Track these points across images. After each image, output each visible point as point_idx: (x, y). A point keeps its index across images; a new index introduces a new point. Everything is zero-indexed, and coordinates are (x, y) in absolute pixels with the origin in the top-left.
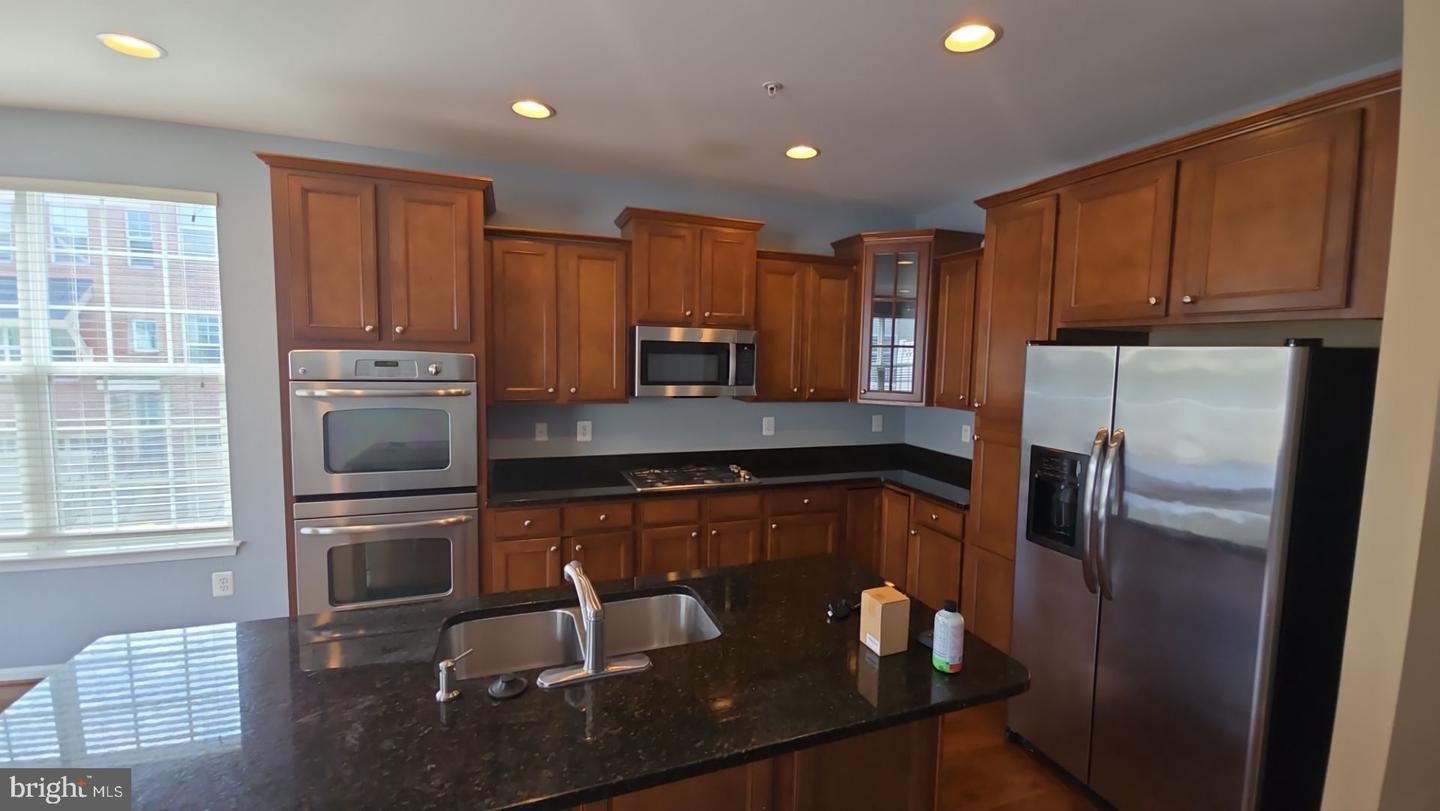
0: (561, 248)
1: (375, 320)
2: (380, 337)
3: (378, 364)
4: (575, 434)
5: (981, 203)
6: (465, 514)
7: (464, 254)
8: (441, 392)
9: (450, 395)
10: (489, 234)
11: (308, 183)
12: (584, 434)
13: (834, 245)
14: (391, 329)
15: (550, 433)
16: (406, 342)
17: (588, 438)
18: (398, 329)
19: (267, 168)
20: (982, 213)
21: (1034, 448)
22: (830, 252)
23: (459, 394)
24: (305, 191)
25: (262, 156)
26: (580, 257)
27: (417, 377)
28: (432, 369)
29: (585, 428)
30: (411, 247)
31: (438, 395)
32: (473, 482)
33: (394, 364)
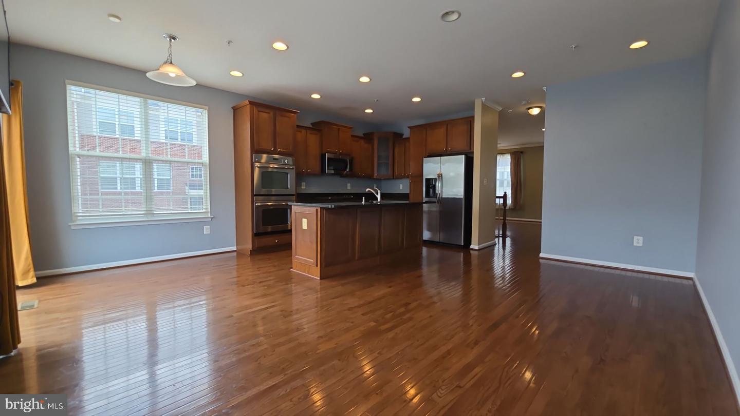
0: (306, 130)
1: (273, 147)
3: (274, 159)
4: (301, 186)
5: (409, 127)
8: (287, 168)
13: (364, 134)
14: (277, 150)
17: (304, 188)
18: (279, 150)
20: (409, 130)
21: (426, 179)
22: (362, 136)
23: (292, 169)
24: (258, 111)
26: (310, 133)
27: (282, 163)
28: (286, 162)
32: (295, 193)
33: (278, 159)
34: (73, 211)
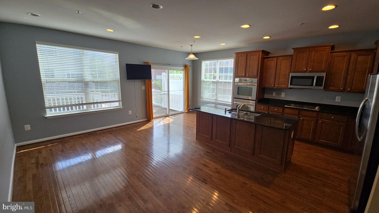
0: (278, 59)
1: (245, 74)
2: (245, 76)
3: (245, 80)
4: (281, 95)
7: (257, 62)
10: (265, 58)
11: (239, 55)
12: (283, 95)
16: (248, 77)
18: (247, 75)
23: (254, 85)
25: (235, 53)
26: (282, 60)
27: (249, 82)
28: (251, 81)
30: (250, 63)
33: (246, 80)
34: (202, 96)
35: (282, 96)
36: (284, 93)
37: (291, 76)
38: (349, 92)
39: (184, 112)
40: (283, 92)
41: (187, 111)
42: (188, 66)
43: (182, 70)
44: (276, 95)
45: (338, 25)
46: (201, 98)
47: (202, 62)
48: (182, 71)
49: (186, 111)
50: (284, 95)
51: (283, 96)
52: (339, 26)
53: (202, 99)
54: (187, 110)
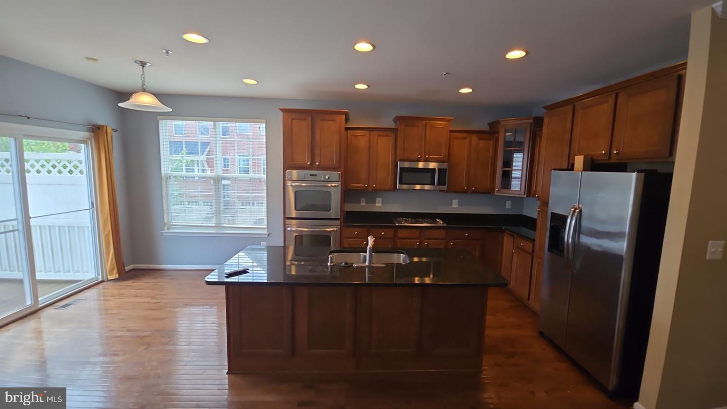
0: (372, 133)
1: (311, 161)
2: (312, 166)
3: (311, 175)
4: (375, 203)
6: (336, 228)
7: (338, 137)
8: (329, 185)
9: (332, 186)
10: (347, 129)
11: (293, 117)
12: (379, 203)
13: (488, 124)
14: (315, 164)
15: (366, 202)
16: (319, 168)
18: (317, 163)
19: (282, 113)
21: (552, 213)
22: (487, 128)
23: (335, 186)
24: (292, 119)
25: (280, 109)
26: (379, 136)
27: (322, 180)
28: (327, 178)
29: (379, 201)
31: (328, 186)
32: (339, 217)
33: (316, 175)
34: (166, 221)
35: (377, 205)
36: (381, 199)
37: (401, 168)
38: (474, 192)
39: (100, 279)
40: (379, 197)
41: (115, 276)
42: (109, 130)
43: (81, 142)
44: (366, 203)
45: (471, 88)
46: (166, 228)
47: (160, 122)
48: (83, 145)
49: (111, 274)
50: (381, 202)
51: (379, 205)
52: (473, 90)
53: (168, 229)
54: (116, 271)
